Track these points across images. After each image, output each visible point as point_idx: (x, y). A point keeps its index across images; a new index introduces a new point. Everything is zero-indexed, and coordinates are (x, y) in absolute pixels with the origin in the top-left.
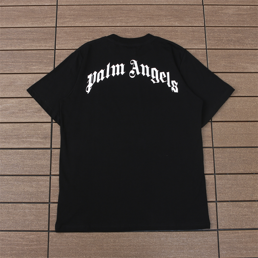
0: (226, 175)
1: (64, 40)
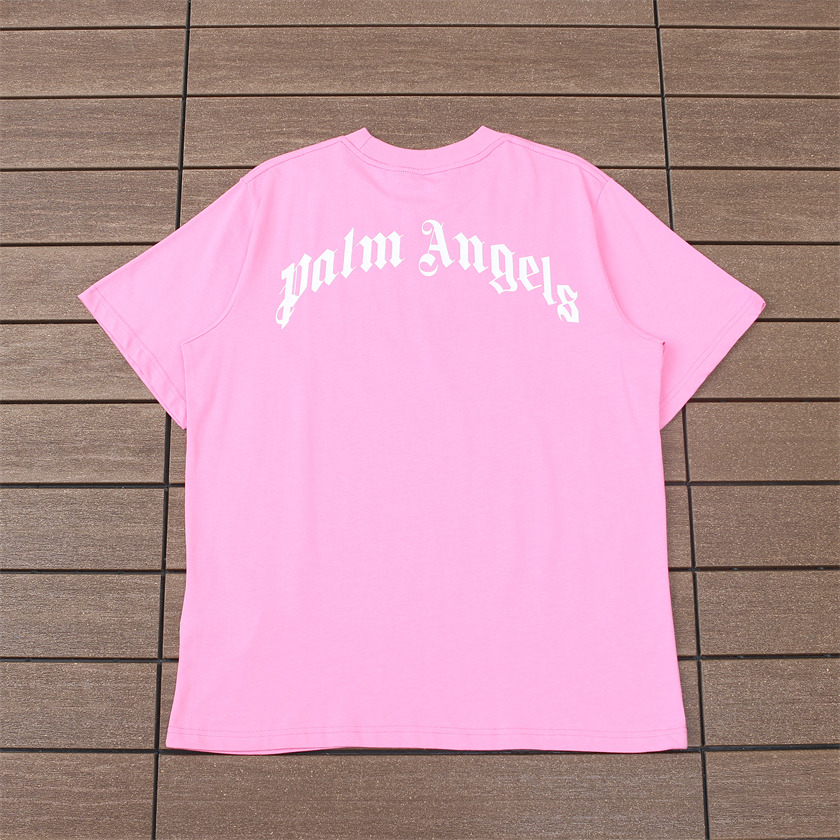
0: (729, 573)
1: (211, 138)
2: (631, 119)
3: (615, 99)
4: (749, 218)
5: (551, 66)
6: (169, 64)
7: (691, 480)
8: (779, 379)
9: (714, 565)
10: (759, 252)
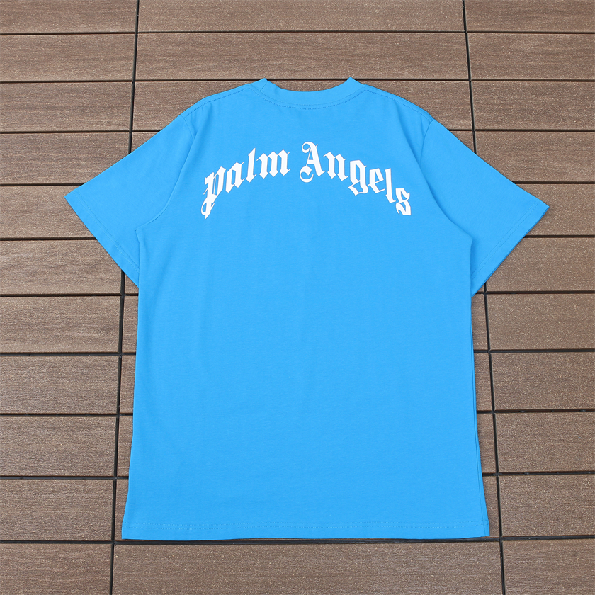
2: (448, 96)
3: (436, 82)
4: (530, 165)
5: (391, 59)
6: (123, 59)
7: (491, 349)
8: (552, 277)
9: (508, 408)
10: (538, 188)
